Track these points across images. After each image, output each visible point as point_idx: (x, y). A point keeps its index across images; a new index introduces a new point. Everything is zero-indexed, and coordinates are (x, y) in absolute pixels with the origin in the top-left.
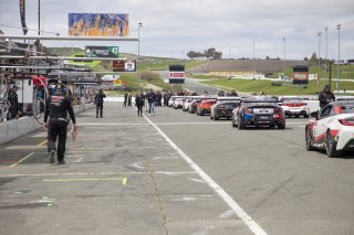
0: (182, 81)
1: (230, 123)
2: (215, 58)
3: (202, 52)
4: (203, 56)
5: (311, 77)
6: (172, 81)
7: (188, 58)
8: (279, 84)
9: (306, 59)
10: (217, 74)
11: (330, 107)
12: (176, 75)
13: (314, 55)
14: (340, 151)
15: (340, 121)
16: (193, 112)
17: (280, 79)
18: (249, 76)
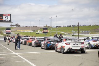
0: (10, 33)
1: (40, 48)
2: (18, 26)
3: (15, 25)
4: (15, 26)
5: (48, 31)
6: (7, 33)
7: (10, 27)
8: (38, 34)
9: (44, 26)
10: (19, 31)
11: (62, 40)
12: (8, 31)
13: (46, 25)
14: (65, 52)
15: (65, 44)
16: (25, 44)
17: (38, 32)
18: (29, 31)
